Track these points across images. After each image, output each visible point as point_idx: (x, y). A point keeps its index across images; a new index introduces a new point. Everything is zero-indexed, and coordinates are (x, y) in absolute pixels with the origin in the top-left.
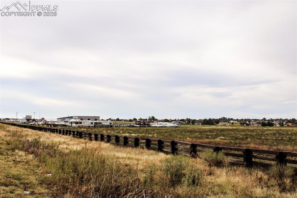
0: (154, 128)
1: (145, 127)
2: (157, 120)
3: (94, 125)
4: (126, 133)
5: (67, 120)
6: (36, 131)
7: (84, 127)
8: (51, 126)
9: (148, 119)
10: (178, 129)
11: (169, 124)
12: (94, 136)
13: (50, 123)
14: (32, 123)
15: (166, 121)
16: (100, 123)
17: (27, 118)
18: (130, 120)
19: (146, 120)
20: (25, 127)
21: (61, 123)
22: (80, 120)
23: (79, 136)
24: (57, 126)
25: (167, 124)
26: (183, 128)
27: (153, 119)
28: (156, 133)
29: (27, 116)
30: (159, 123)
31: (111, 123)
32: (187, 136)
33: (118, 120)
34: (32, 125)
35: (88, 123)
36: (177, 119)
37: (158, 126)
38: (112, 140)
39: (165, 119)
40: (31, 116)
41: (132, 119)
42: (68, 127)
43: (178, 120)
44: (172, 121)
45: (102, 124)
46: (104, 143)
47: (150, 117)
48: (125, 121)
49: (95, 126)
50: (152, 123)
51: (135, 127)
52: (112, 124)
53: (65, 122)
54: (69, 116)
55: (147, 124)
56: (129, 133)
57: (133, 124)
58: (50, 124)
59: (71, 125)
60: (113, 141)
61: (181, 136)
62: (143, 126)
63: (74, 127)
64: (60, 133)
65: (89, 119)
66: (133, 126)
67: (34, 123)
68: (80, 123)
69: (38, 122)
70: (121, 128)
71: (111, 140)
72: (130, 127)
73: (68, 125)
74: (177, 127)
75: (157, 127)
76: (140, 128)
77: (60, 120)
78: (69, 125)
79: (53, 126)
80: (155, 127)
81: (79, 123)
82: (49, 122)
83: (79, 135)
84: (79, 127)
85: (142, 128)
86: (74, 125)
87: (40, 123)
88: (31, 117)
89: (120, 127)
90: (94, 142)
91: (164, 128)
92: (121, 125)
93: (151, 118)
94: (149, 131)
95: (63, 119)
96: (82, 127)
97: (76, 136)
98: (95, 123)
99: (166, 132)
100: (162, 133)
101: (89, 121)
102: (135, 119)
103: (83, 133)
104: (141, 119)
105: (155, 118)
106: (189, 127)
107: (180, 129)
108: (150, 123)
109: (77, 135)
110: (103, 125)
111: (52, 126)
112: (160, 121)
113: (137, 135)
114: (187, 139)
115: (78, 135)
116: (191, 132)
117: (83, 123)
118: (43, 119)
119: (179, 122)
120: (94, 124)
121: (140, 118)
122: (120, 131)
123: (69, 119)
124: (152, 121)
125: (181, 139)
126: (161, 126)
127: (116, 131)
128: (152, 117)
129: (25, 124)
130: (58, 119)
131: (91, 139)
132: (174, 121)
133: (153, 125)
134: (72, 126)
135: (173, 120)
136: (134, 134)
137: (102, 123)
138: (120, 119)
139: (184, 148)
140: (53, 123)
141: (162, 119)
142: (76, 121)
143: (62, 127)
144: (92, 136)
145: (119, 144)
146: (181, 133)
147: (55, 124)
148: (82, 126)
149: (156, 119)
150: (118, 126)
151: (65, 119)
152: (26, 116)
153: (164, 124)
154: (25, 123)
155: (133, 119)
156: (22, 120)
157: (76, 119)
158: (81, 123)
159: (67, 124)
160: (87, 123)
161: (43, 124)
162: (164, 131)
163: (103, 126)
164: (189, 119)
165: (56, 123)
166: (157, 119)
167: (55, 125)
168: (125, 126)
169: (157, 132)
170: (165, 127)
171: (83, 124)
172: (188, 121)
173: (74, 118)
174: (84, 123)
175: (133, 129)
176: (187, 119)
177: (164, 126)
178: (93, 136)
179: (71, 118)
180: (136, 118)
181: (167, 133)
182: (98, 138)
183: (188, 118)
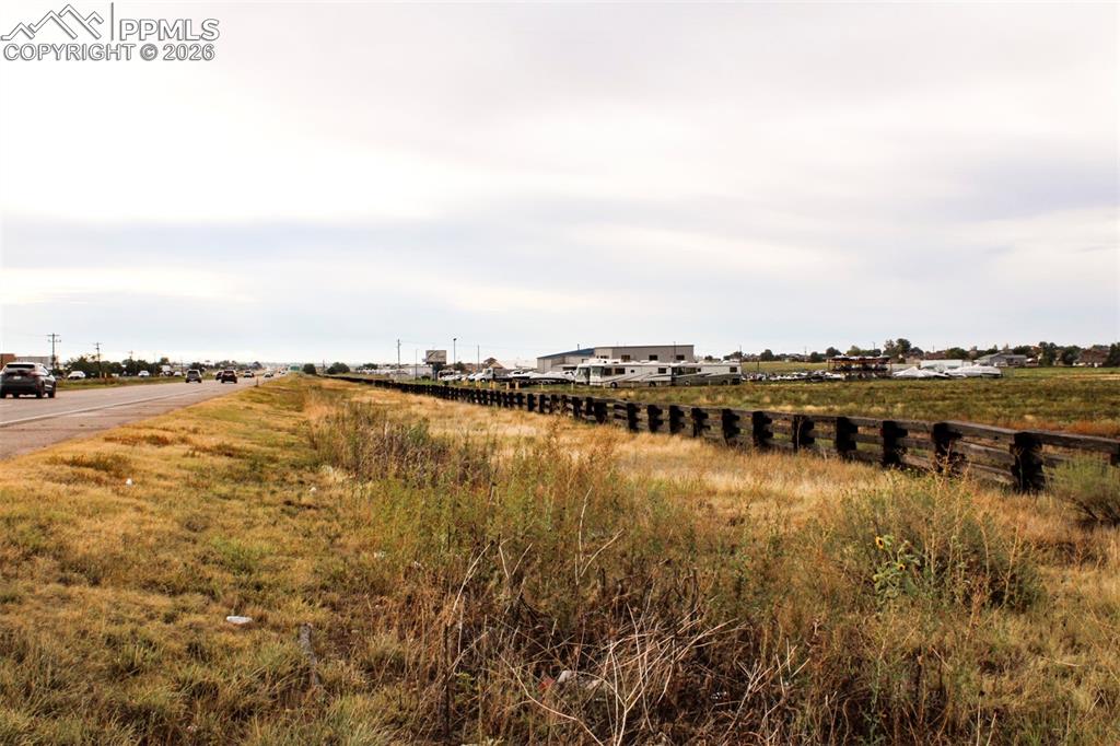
0: (904, 383)
1: (869, 379)
2: (921, 352)
3: (669, 379)
4: (784, 402)
5: (572, 361)
6: (450, 403)
7: (632, 385)
8: (512, 386)
9: (883, 349)
10: (999, 385)
11: (963, 368)
12: (647, 415)
13: (512, 375)
14: (447, 378)
15: (957, 354)
16: (693, 370)
17: (432, 360)
18: (815, 358)
19: (876, 353)
20: (418, 389)
21: (549, 374)
22: (619, 360)
23: (593, 417)
24: (535, 383)
25: (955, 368)
26: (1021, 382)
27: (903, 351)
28: (902, 402)
29: (430, 353)
30: (924, 363)
31: (733, 369)
32: (1029, 409)
33: (767, 356)
34: (446, 383)
35: (647, 370)
36: (1000, 348)
37: (921, 374)
38: (712, 428)
39: (953, 347)
40: (445, 351)
41: (822, 351)
42: (575, 387)
43: (1006, 350)
44: (980, 354)
45: (702, 372)
46: (682, 439)
47: (891, 344)
48: (796, 359)
49: (673, 383)
50: (895, 366)
51: (830, 380)
52: (739, 372)
53: (565, 369)
54: (581, 348)
55: (876, 370)
56: (797, 402)
57: (820, 373)
58: (510, 380)
59: (584, 380)
60: (716, 431)
61: (1001, 409)
62: (860, 377)
63: (597, 387)
64: (531, 409)
65: (653, 358)
66: (820, 379)
67: (457, 377)
68: (616, 370)
69: (471, 373)
70: (773, 385)
71: (709, 427)
72: (807, 380)
73: (574, 382)
74: (996, 377)
75: (915, 378)
76: (847, 384)
77: (549, 362)
78: (577, 381)
79: (520, 386)
80: (908, 378)
81: (614, 371)
82: (509, 371)
83: (594, 410)
84: (615, 385)
85: (855, 384)
86: (595, 379)
87: (478, 376)
88: (444, 357)
89: (769, 381)
90: (645, 435)
91: (944, 382)
92: (774, 375)
93: (896, 344)
94: (880, 394)
95: (559, 359)
96: (628, 385)
97: (583, 415)
98: (674, 369)
99: (947, 396)
100: (930, 399)
101: (654, 362)
102: (832, 352)
103: (608, 405)
104: (856, 352)
105: (912, 347)
106: (1046, 378)
107: (1010, 383)
108: (888, 366)
109: (588, 412)
110: (703, 376)
111: (517, 384)
112: (931, 356)
113: (825, 408)
114: (1025, 421)
115: (592, 413)
116: (1049, 395)
117: (628, 370)
118: (492, 361)
119: (1007, 356)
120: (669, 372)
121: (853, 347)
122: (760, 397)
123: (580, 358)
124: (901, 356)
125: (1001, 421)
126: (932, 373)
127: (747, 397)
128: (901, 341)
129: (427, 383)
130: (542, 361)
131: (633, 427)
132: (989, 356)
133: (901, 370)
134: (588, 382)
135: (986, 349)
136: (816, 405)
137: (699, 370)
138: (775, 353)
139: (986, 451)
140: (525, 375)
141: (940, 350)
142: (602, 364)
143: (552, 388)
144: (639, 415)
145: (736, 442)
146: (1006, 397)
147: (528, 378)
148: (625, 382)
149: (916, 349)
150: (764, 378)
151: (568, 359)
152: (428, 352)
153: (946, 366)
154: (426, 377)
155: (825, 352)
156: (416, 366)
157: (605, 357)
158: (621, 371)
159: (570, 377)
160: (644, 371)
161: (489, 380)
162: (936, 393)
163: (703, 381)
164: (1052, 344)
165: (533, 375)
166: (921, 348)
167: (527, 382)
168: (789, 378)
169: (910, 397)
170: (950, 378)
171: (628, 375)
172: (1044, 355)
173: (598, 353)
174: (633, 371)
175: (819, 389)
176: (1041, 344)
177: (943, 375)
178: (643, 414)
179: (590, 353)
180: (835, 348)
181: (951, 399)
182: (661, 422)
183: (1045, 344)
